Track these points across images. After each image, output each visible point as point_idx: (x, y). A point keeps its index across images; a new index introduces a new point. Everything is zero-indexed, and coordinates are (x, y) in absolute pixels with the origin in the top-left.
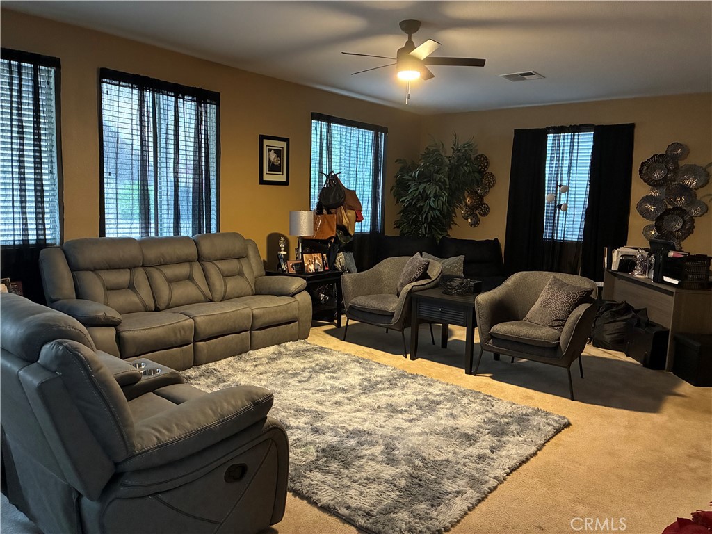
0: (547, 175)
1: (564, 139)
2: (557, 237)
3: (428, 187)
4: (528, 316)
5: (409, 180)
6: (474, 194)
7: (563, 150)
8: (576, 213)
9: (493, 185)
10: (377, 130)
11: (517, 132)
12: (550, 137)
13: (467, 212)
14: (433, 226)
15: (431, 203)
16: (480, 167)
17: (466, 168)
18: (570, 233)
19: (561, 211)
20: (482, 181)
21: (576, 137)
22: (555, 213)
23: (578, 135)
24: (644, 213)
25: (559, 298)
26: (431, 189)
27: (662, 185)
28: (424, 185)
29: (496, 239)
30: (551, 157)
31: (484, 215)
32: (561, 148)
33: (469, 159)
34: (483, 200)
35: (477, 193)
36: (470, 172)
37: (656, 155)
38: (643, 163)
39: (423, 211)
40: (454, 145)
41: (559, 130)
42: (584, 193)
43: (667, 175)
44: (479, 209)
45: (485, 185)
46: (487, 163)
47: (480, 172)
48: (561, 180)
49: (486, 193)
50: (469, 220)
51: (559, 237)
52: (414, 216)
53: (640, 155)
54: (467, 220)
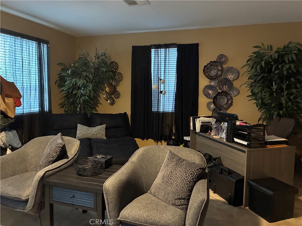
0: (152, 74)
1: (161, 52)
2: (160, 110)
3: (78, 80)
4: (152, 189)
5: (66, 76)
6: (110, 85)
7: (161, 59)
8: (170, 96)
9: (122, 80)
10: (39, 41)
11: (134, 47)
12: (153, 50)
13: (107, 96)
14: (85, 106)
15: (82, 91)
16: (113, 69)
17: (103, 69)
18: (167, 107)
19: (162, 95)
20: (115, 77)
21: (167, 51)
22: (158, 96)
23: (169, 50)
24: (207, 95)
25: (178, 174)
26: (80, 82)
27: (215, 79)
28: (75, 79)
29: (125, 113)
30: (154, 63)
31: (117, 98)
32: (159, 58)
33: (106, 64)
34: (116, 89)
35: (112, 85)
36: (106, 71)
37: (211, 62)
38: (205, 66)
39: (77, 96)
40: (96, 55)
41: (158, 47)
42: (174, 84)
43: (217, 73)
44: (114, 95)
45: (117, 80)
46: (117, 66)
47: (113, 72)
48: (161, 77)
49: (118, 85)
50: (109, 101)
51: (161, 110)
52: (72, 100)
53: (203, 62)
54: (107, 101)
